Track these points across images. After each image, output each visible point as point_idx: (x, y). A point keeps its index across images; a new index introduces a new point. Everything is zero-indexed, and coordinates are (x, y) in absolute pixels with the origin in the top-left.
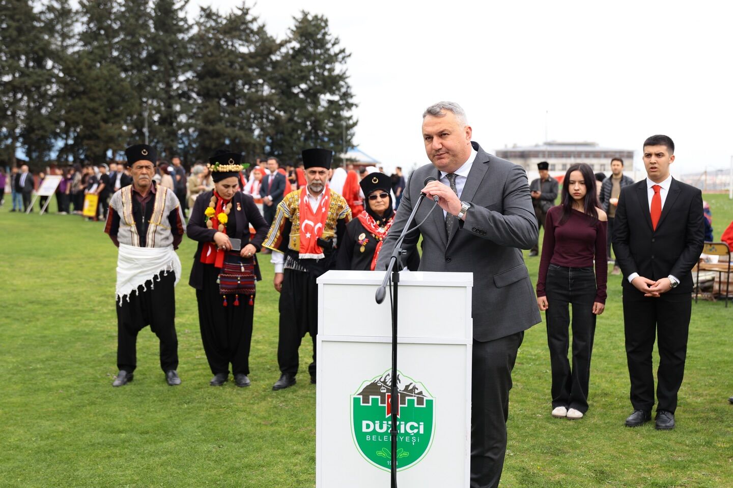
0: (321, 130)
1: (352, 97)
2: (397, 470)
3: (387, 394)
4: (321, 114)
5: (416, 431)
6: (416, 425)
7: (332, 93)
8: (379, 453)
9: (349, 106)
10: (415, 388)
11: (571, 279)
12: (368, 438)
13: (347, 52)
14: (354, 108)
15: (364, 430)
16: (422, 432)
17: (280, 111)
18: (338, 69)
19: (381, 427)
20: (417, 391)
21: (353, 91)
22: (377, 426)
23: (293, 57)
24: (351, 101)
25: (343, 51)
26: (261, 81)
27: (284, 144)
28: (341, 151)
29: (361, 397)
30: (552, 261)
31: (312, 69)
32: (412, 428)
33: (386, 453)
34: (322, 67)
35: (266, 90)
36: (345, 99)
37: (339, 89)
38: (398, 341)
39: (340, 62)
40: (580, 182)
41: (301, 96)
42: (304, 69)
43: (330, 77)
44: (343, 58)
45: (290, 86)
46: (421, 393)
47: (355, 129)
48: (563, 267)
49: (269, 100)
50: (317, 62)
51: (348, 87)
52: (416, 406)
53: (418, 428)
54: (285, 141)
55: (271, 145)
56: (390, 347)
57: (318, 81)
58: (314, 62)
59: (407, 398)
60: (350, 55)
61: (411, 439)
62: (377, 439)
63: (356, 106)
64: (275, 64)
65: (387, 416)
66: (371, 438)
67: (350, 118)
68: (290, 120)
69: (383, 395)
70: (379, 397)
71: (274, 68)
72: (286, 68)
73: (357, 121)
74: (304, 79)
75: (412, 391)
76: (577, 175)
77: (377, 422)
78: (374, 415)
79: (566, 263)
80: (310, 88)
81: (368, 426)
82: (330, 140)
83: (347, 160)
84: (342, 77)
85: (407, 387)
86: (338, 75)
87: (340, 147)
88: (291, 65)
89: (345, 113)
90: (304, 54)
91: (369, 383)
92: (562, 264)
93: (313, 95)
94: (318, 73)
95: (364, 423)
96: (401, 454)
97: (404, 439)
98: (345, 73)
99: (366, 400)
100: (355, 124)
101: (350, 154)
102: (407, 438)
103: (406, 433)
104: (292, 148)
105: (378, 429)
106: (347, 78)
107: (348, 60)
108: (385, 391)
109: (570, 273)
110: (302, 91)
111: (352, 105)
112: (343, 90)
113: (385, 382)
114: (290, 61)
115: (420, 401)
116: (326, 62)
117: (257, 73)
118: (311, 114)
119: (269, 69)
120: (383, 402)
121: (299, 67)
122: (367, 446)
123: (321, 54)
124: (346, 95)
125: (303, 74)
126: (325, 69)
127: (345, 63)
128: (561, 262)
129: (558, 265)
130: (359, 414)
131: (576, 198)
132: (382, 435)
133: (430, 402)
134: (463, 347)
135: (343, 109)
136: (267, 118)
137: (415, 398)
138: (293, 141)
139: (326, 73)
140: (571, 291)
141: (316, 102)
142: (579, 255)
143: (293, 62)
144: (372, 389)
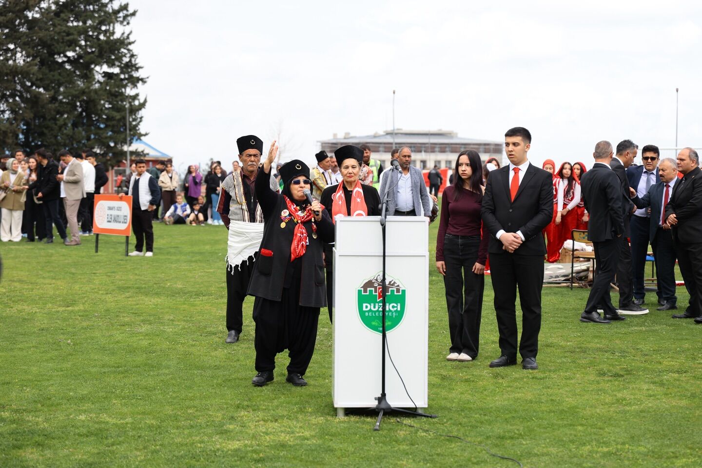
0: (96, 115)
1: (137, 69)
2: (387, 332)
3: (378, 287)
4: (96, 91)
5: (395, 309)
6: (395, 305)
7: (111, 64)
8: (373, 323)
9: (134, 81)
10: (395, 283)
11: (461, 246)
12: (367, 314)
13: (131, 10)
14: (140, 84)
15: (364, 309)
16: (399, 309)
17: (39, 87)
18: (119, 31)
19: (374, 307)
20: (396, 285)
21: (139, 61)
22: (372, 306)
23: (57, 14)
24: (135, 74)
25: (125, 7)
26: (12, 46)
27: (46, 131)
28: (124, 142)
29: (362, 289)
30: (448, 231)
31: (84, 31)
32: (393, 307)
33: (377, 323)
34: (96, 28)
35: (20, 59)
36: (128, 73)
37: (119, 59)
38: (386, 255)
39: (122, 22)
40: (467, 165)
41: (68, 67)
42: (72, 31)
43: (108, 42)
44: (125, 17)
45: (52, 54)
46: (398, 286)
47: (142, 113)
48: (455, 235)
49: (23, 73)
50: (89, 22)
51: (132, 56)
52: (395, 293)
53: (397, 307)
54: (47, 127)
55: (26, 133)
56: (382, 258)
57: (91, 47)
58: (85, 23)
59: (390, 289)
60: (134, 14)
61: (392, 314)
62: (372, 314)
63: (143, 80)
64: (32, 24)
65: (378, 301)
66: (369, 314)
67: (135, 97)
68: (54, 99)
69: (376, 288)
70: (373, 289)
71: (29, 28)
72: (48, 30)
73: (145, 101)
74: (72, 44)
75: (393, 285)
76: (465, 159)
77: (372, 304)
78: (370, 300)
79: (458, 232)
80: (80, 57)
81: (367, 307)
82: (107, 126)
83: (132, 153)
84: (123, 42)
85: (390, 282)
86: (118, 40)
87: (123, 136)
88: (54, 25)
89: (129, 91)
90: (72, 11)
91: (367, 281)
92: (453, 233)
93: (84, 66)
94: (91, 36)
95: (364, 305)
96: (388, 323)
97: (388, 314)
98: (128, 38)
99: (365, 291)
100: (142, 105)
101: (135, 146)
102: (390, 314)
103: (390, 311)
104: (56, 137)
105: (373, 309)
106: (130, 43)
107: (132, 20)
108: (377, 285)
109: (460, 241)
110: (69, 60)
111: (138, 79)
112: (126, 60)
113: (377, 280)
114: (51, 20)
115: (398, 291)
116: (102, 23)
117: (6, 34)
118: (83, 92)
119: (23, 29)
120: (376, 292)
121: (64, 28)
122: (366, 319)
123: (94, 11)
124: (130, 67)
125: (71, 37)
126: (100, 32)
127: (128, 23)
128: (454, 232)
129: (451, 234)
130: (361, 300)
131: (463, 177)
132: (375, 312)
133: (404, 291)
134: (424, 257)
135: (125, 86)
136: (21, 97)
137: (395, 289)
138: (56, 127)
139: (102, 37)
140: (461, 255)
141: (88, 76)
142: (468, 226)
143: (57, 21)
144: (369, 284)
